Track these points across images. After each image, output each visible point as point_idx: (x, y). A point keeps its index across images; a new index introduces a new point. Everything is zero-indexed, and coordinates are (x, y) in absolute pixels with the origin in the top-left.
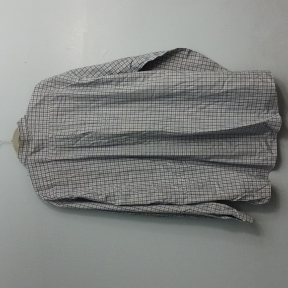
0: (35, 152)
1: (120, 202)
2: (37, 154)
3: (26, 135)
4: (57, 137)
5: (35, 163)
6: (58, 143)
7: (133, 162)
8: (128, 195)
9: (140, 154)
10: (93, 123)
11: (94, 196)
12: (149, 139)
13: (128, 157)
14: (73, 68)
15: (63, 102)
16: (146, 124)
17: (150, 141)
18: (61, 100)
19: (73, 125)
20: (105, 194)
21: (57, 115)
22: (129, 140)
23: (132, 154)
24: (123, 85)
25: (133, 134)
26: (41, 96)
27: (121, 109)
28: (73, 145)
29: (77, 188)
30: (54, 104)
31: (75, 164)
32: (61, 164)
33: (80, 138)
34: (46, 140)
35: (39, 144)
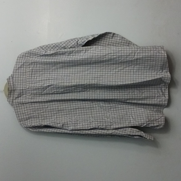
0: (18, 97)
1: (71, 128)
2: (19, 98)
3: (12, 87)
4: (32, 88)
5: (18, 104)
6: (33, 92)
7: (79, 103)
8: (76, 123)
9: (83, 98)
10: (54, 79)
11: (55, 124)
12: (89, 88)
13: (76, 100)
14: (42, 45)
15: (35, 66)
16: (87, 79)
17: (89, 90)
18: (34, 65)
19: (42, 80)
20: (62, 123)
21: (32, 74)
22: (77, 89)
23: (78, 98)
24: (73, 55)
25: (79, 86)
26: (21, 62)
27: (71, 70)
28: (42, 93)
29: (44, 119)
30: (29, 67)
31: (43, 104)
32: (34, 104)
33: (46, 88)
34: (25, 90)
35: (20, 92)
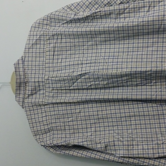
0: (32, 94)
1: (121, 153)
2: (34, 96)
4: (53, 79)
5: (33, 106)
6: (54, 85)
7: (136, 106)
8: (131, 145)
9: (144, 97)
10: (91, 63)
11: (92, 144)
12: (156, 79)
13: (130, 100)
15: (59, 41)
16: (152, 62)
17: (156, 83)
18: (57, 39)
19: (69, 65)
20: (105, 143)
21: (54, 55)
22: (132, 81)
23: (134, 97)
24: (125, 18)
25: (136, 74)
26: (37, 35)
27: (121, 46)
28: (70, 87)
29: (74, 133)
30: (50, 43)
31: (73, 107)
32: (58, 107)
33: (77, 79)
34: (42, 82)
35: (35, 86)
